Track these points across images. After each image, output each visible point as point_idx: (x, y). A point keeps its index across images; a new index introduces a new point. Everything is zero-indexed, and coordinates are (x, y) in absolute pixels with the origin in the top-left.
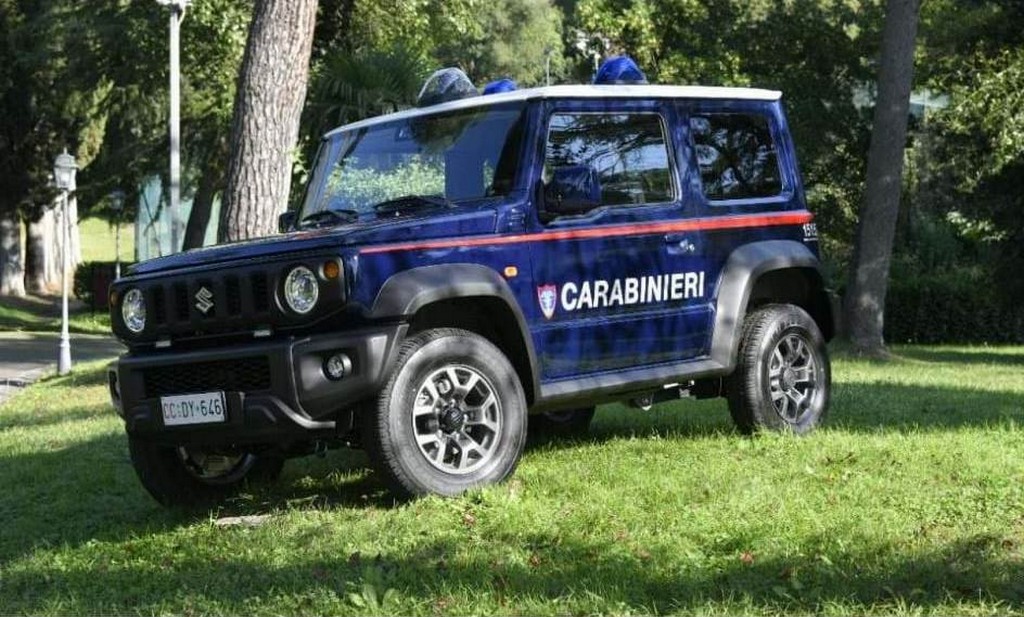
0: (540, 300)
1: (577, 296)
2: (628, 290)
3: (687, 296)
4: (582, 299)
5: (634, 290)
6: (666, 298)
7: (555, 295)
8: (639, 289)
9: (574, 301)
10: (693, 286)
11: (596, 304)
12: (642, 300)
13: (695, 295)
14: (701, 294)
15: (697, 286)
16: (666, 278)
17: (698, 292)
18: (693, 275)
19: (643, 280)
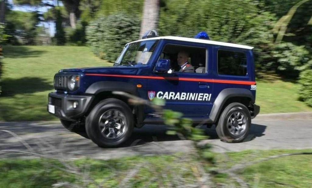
0: (149, 95)
1: (163, 95)
2: (182, 96)
3: (204, 100)
4: (164, 96)
5: (184, 96)
6: (196, 99)
7: (155, 94)
8: (186, 96)
9: (161, 97)
10: (207, 98)
11: (169, 98)
12: (187, 99)
13: (207, 100)
14: (209, 100)
15: (208, 98)
16: (197, 94)
17: (208, 99)
18: (208, 95)
19: (188, 94)
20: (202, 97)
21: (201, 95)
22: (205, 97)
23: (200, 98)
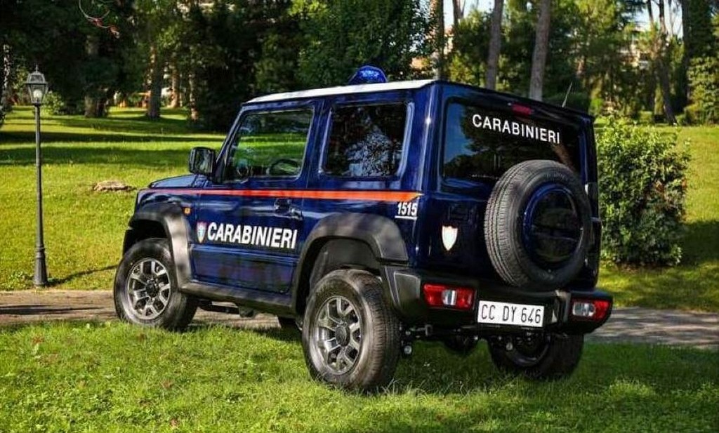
0: (198, 231)
1: (216, 232)
3: (282, 246)
4: (219, 235)
5: (248, 235)
6: (268, 244)
7: (205, 229)
8: (251, 235)
9: (214, 235)
10: (288, 240)
11: (225, 240)
12: (253, 242)
13: (288, 246)
14: (293, 247)
15: (291, 240)
16: (270, 229)
17: (291, 246)
18: (289, 232)
19: (255, 228)
20: (278, 237)
21: (278, 234)
22: (284, 239)
23: (276, 241)
